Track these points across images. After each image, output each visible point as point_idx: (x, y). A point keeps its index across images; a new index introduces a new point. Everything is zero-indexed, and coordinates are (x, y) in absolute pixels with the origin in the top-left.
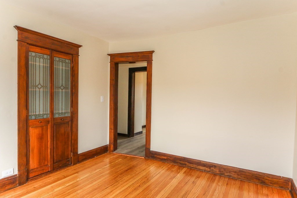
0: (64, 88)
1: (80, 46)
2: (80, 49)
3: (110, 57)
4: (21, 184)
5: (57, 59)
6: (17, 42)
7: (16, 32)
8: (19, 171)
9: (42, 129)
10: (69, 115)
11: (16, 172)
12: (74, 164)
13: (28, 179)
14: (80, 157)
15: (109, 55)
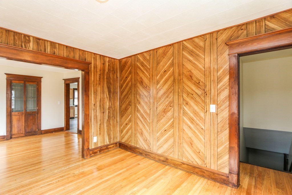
0: (33, 98)
1: (42, 77)
2: (42, 79)
3: (64, 81)
4: (7, 140)
5: (28, 85)
6: (6, 80)
7: (5, 76)
8: (7, 134)
9: (20, 117)
10: (36, 111)
11: (5, 134)
12: (39, 135)
13: (11, 138)
14: (43, 132)
15: (63, 79)
